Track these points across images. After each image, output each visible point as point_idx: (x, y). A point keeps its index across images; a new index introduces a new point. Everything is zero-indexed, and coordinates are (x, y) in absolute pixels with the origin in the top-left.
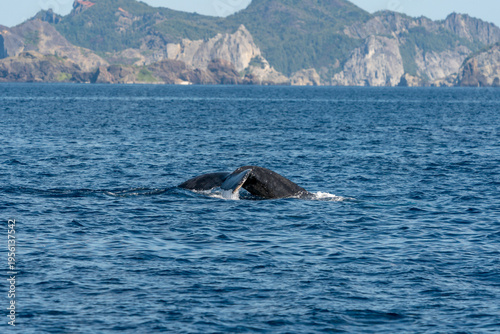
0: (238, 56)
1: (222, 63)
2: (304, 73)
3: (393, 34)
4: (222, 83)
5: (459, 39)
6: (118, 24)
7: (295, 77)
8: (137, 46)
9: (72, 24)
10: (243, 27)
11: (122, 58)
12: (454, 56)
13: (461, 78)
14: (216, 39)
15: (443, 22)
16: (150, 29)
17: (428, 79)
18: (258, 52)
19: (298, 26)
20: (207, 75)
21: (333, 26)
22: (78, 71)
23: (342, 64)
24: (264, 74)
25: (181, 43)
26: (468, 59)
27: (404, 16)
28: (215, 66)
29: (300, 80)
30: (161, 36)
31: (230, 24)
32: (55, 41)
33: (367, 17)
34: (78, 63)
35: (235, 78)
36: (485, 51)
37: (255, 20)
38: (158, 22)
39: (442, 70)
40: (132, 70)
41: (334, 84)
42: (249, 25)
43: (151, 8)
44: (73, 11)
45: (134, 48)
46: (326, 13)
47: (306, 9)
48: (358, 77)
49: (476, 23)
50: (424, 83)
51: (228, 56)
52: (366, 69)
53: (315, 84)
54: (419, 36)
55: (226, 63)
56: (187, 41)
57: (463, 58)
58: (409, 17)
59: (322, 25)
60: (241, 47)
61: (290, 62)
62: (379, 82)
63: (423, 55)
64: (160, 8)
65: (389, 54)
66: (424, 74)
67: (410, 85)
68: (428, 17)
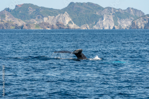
0: (65, 21)
1: (60, 23)
2: (84, 26)
3: (111, 14)
4: (60, 29)
5: (131, 15)
6: (29, 12)
7: (82, 27)
8: (35, 18)
9: (15, 12)
10: (66, 12)
11: (30, 22)
12: (129, 20)
13: (131, 26)
14: (58, 16)
15: (126, 10)
16: (38, 13)
17: (121, 27)
18: (71, 20)
19: (83, 12)
20: (56, 27)
21: (93, 12)
22: (17, 26)
23: (96, 23)
24: (73, 26)
25: (48, 17)
26: (133, 21)
27: (114, 8)
28: (58, 24)
29: (83, 28)
30: (42, 15)
31: (62, 11)
32: (10, 17)
33: (103, 9)
34: (17, 23)
35: (64, 27)
36: (138, 18)
37: (70, 10)
38: (41, 11)
39: (125, 24)
40: (33, 25)
41: (93, 29)
42: (68, 12)
43: (39, 7)
44: (15, 8)
45: (34, 19)
46: (91, 8)
47: (85, 7)
48: (100, 27)
49: (136, 10)
50: (120, 28)
51: (62, 21)
52: (103, 24)
53: (88, 29)
54: (119, 14)
55: (61, 23)
56: (49, 17)
57: (132, 21)
58: (116, 9)
59: (90, 11)
60: (66, 18)
61: (80, 22)
62: (107, 28)
63: (120, 20)
64: (41, 7)
65: (110, 20)
66: (120, 26)
67: (116, 29)
68: (121, 9)
